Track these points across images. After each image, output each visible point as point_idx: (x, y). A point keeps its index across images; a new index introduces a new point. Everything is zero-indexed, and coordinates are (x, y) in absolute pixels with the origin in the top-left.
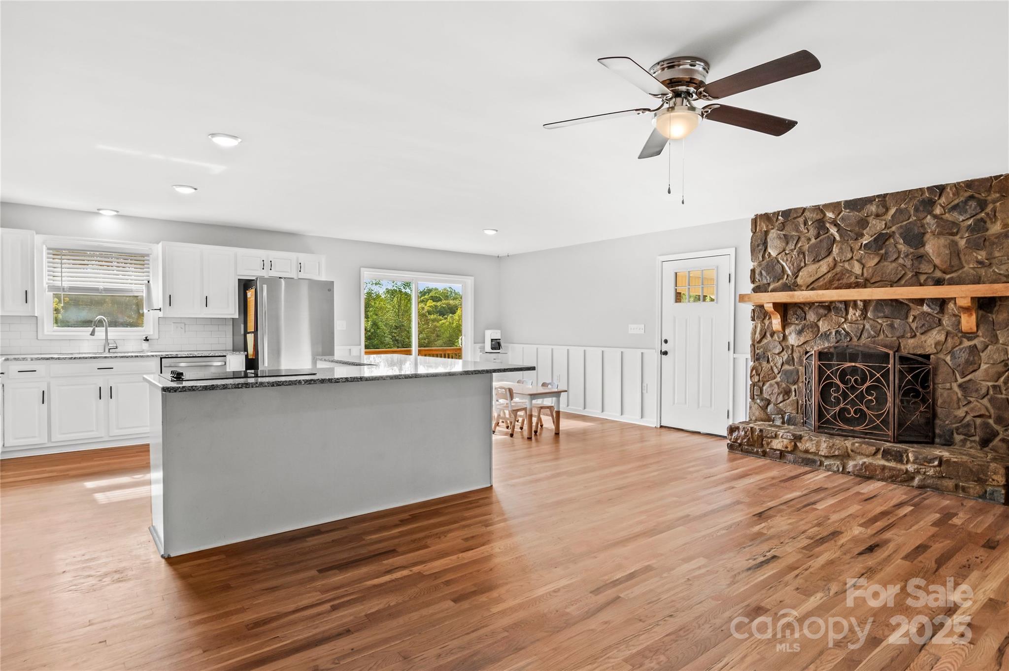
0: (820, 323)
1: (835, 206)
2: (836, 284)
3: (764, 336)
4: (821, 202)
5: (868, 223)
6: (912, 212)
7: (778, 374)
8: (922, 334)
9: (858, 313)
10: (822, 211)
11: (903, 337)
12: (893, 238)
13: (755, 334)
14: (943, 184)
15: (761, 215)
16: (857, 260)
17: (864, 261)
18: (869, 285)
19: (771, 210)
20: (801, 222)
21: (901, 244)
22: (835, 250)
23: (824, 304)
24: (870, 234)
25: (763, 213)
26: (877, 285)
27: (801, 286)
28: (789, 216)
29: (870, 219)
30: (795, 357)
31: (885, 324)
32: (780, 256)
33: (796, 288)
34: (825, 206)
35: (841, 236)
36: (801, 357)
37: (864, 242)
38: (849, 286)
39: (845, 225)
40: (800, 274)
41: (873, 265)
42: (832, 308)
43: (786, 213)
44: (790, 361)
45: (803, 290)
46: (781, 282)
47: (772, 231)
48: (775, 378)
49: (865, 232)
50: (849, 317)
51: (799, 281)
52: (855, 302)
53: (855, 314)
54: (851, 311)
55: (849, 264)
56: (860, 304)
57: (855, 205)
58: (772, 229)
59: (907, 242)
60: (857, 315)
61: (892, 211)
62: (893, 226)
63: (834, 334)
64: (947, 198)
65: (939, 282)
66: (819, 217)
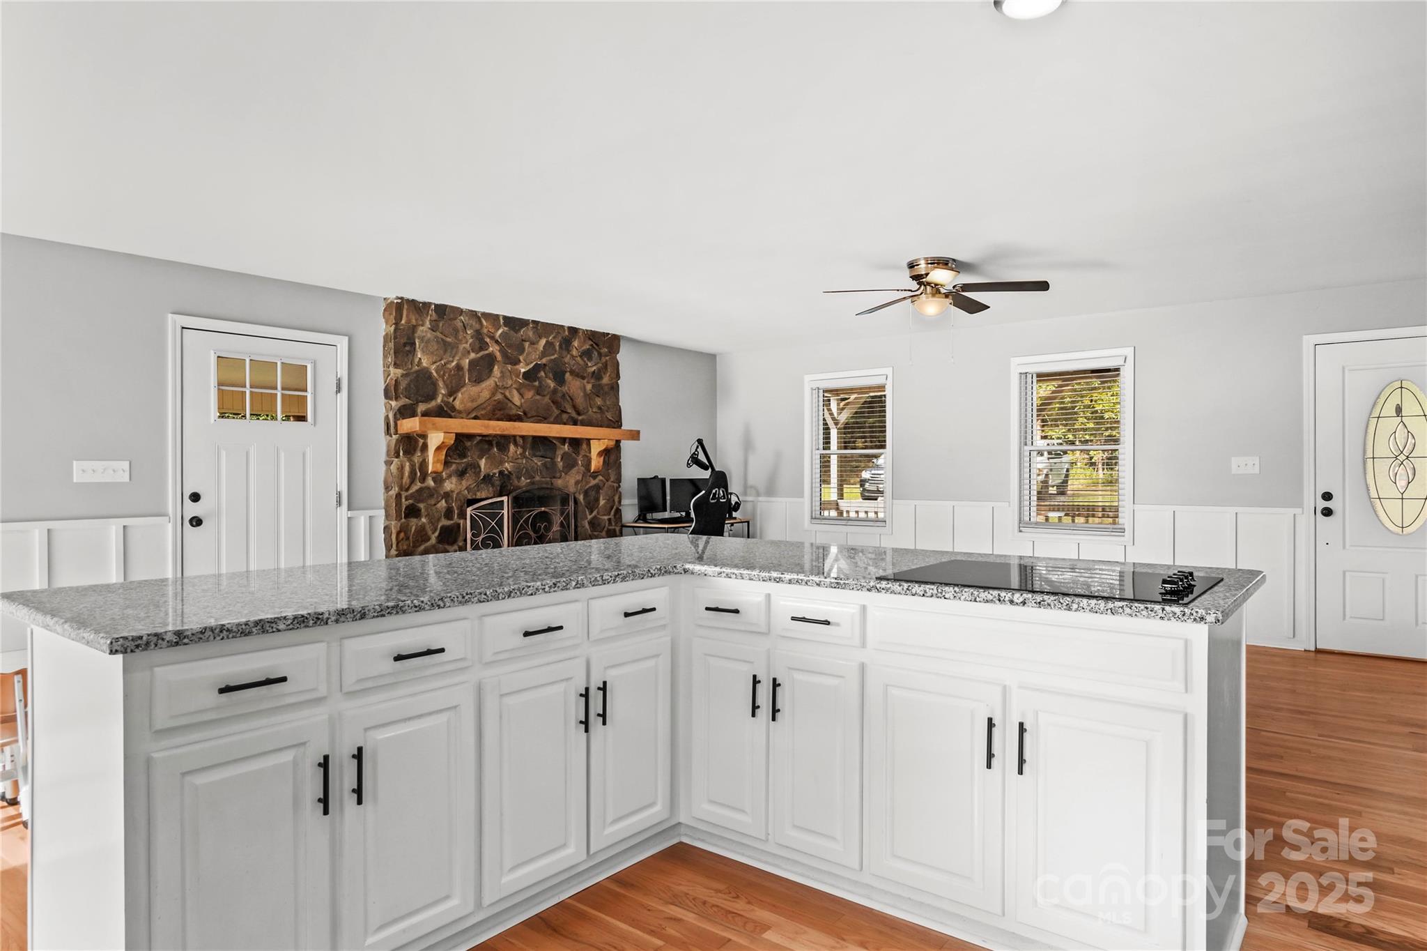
0: (483, 463)
1: (493, 318)
2: (499, 414)
3: (412, 481)
4: (480, 308)
5: (524, 349)
6: (557, 348)
7: (433, 533)
8: (566, 474)
9: (520, 451)
10: (479, 318)
11: (554, 477)
12: (544, 371)
13: (402, 478)
14: (578, 327)
15: (408, 301)
16: (515, 388)
17: (521, 391)
18: (525, 419)
19: (421, 297)
20: (459, 327)
21: (550, 379)
22: (496, 370)
23: (487, 439)
24: (528, 361)
25: (411, 297)
26: (532, 420)
27: (460, 412)
28: (445, 314)
29: (527, 344)
30: (455, 508)
31: (539, 463)
32: (434, 367)
33: (453, 414)
34: (484, 314)
35: (503, 357)
36: (462, 507)
37: (523, 370)
38: (511, 418)
39: (506, 345)
40: (460, 395)
41: (530, 397)
42: (494, 442)
43: (442, 310)
44: (449, 513)
45: (462, 418)
46: (433, 404)
47: (421, 328)
48: (429, 539)
49: (521, 358)
50: (511, 454)
51: (457, 404)
52: (514, 436)
53: (516, 452)
54: (512, 447)
55: (510, 392)
56: (520, 441)
57: (514, 324)
58: (422, 325)
59: (555, 379)
60: (518, 452)
61: (543, 342)
62: (544, 357)
63: (497, 475)
64: (579, 342)
65: (575, 423)
66: (477, 326)
